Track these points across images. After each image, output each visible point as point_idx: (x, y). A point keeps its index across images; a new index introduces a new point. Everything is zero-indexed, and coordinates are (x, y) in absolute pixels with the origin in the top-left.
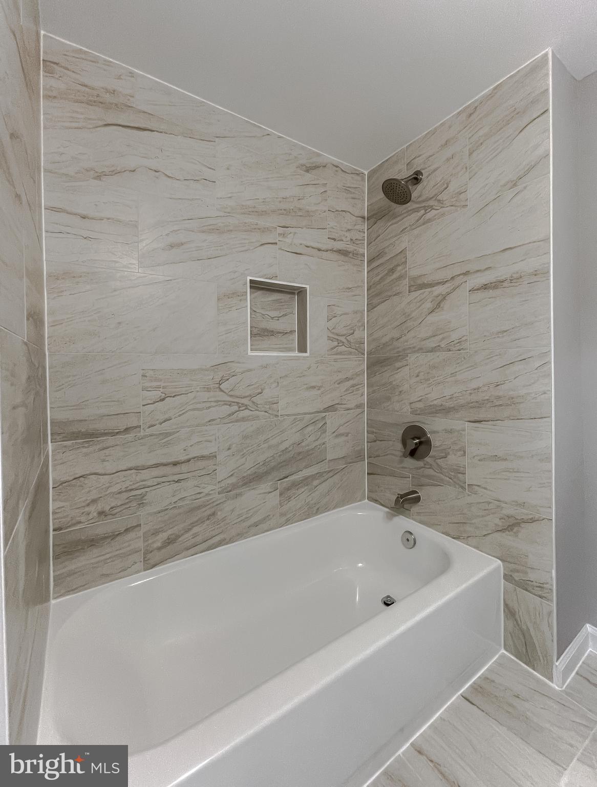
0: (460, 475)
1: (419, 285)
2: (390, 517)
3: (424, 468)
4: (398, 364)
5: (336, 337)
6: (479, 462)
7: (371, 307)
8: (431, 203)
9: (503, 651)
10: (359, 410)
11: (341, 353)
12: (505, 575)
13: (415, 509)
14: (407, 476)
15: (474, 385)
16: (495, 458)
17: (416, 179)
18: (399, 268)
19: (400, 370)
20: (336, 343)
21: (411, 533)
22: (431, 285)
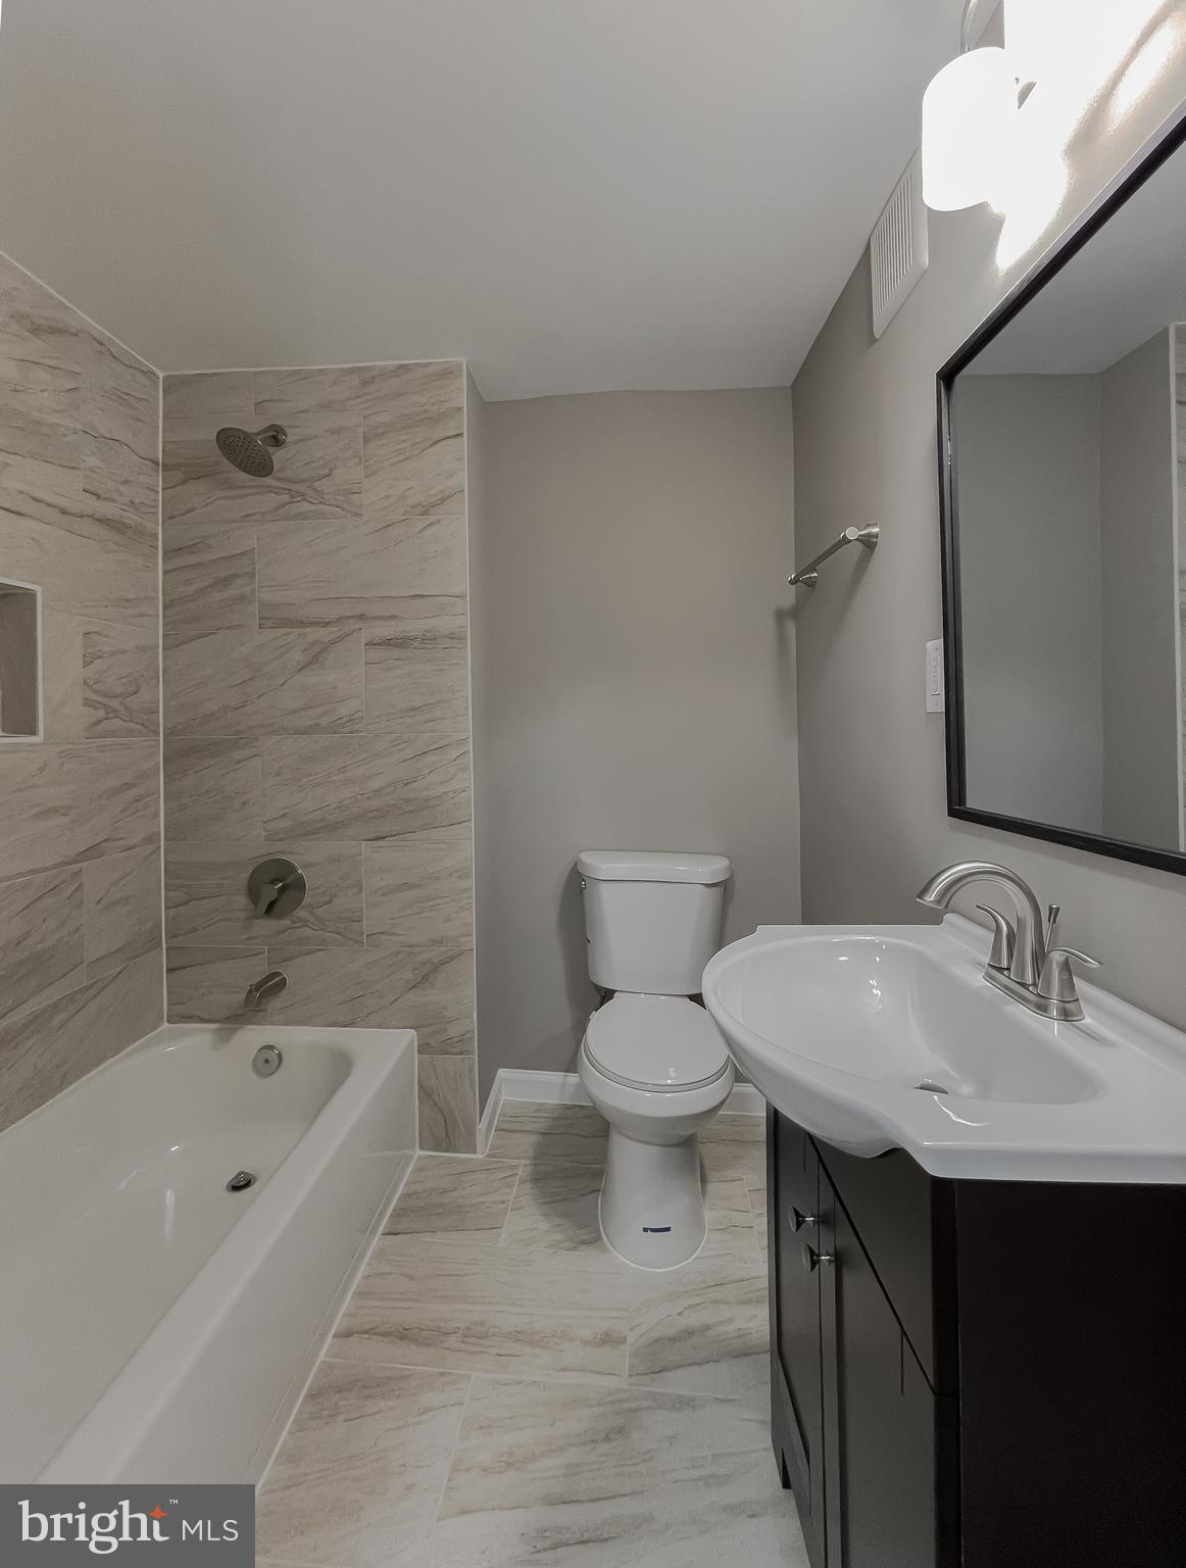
0: (355, 925)
1: (276, 618)
2: (224, 1036)
3: (291, 928)
4: (238, 755)
5: (105, 701)
6: (383, 898)
7: (172, 643)
8: (302, 488)
9: (419, 1152)
10: (150, 847)
11: (112, 734)
12: (420, 1046)
13: (276, 1003)
14: (259, 951)
15: (376, 784)
16: (406, 886)
17: (274, 437)
18: (239, 581)
19: (241, 764)
20: (101, 713)
21: (271, 1047)
22: (301, 624)
